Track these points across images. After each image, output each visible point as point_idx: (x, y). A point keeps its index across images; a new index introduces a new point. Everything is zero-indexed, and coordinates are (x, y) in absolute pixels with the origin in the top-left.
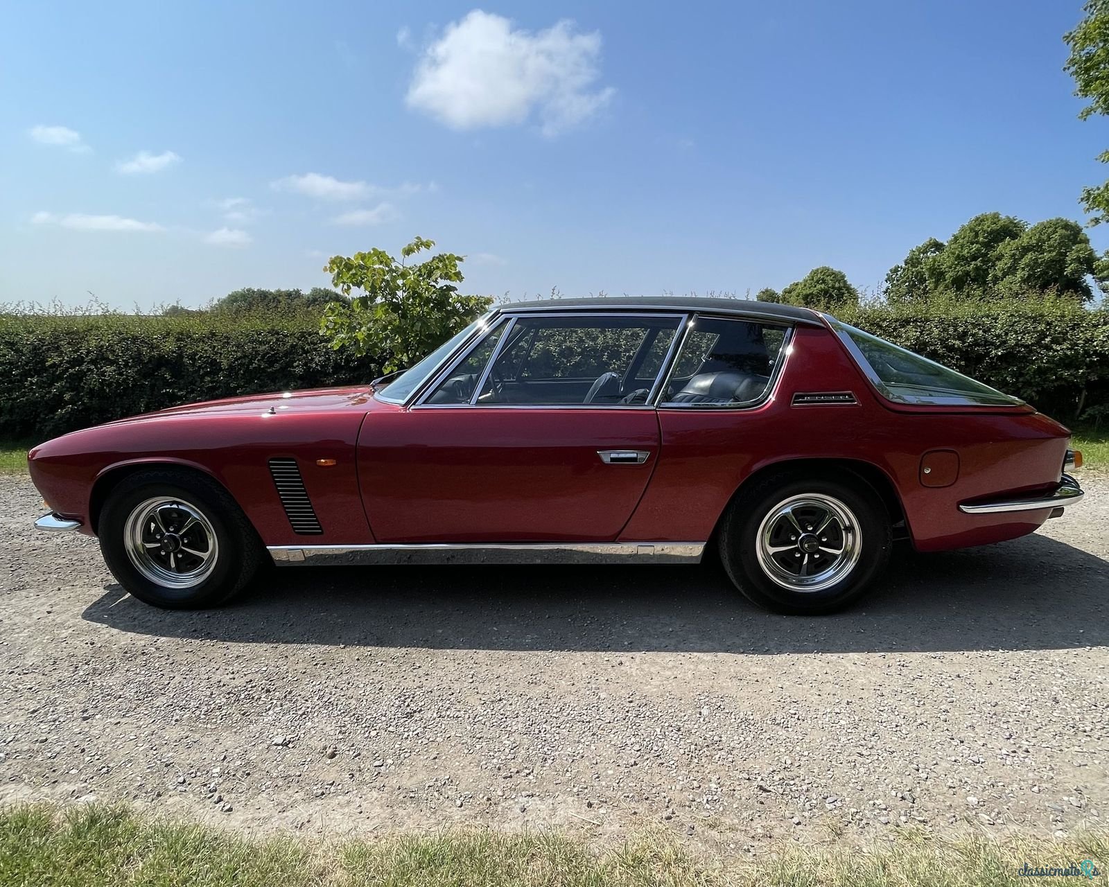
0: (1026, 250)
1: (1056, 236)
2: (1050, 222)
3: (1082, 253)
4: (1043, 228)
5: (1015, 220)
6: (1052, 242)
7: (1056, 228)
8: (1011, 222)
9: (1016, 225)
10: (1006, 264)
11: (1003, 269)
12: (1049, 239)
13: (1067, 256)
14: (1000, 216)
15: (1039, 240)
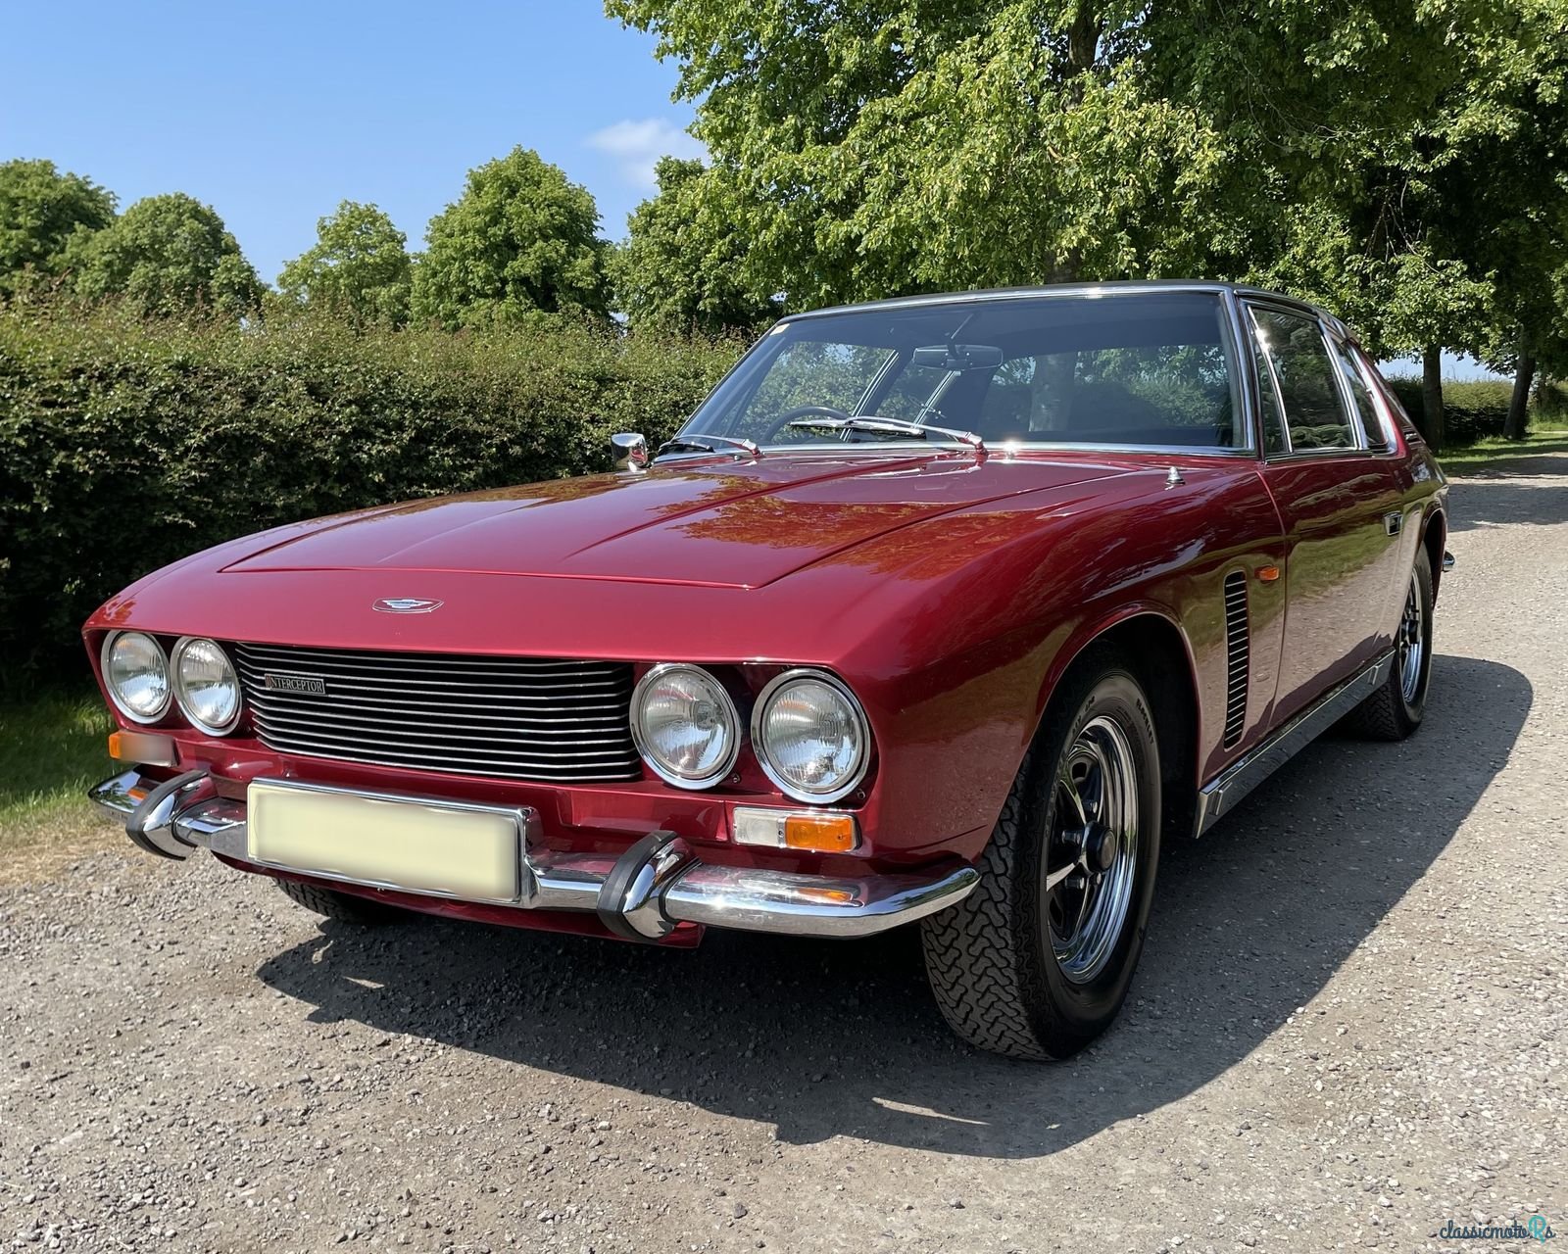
0: (132, 255)
1: (183, 232)
2: (166, 200)
3: (236, 276)
4: (156, 211)
5: (88, 183)
6: (178, 245)
7: (181, 215)
8: (82, 189)
9: (92, 195)
10: (96, 281)
11: (91, 293)
12: (171, 237)
13: (212, 278)
14: (56, 171)
15: (154, 238)
